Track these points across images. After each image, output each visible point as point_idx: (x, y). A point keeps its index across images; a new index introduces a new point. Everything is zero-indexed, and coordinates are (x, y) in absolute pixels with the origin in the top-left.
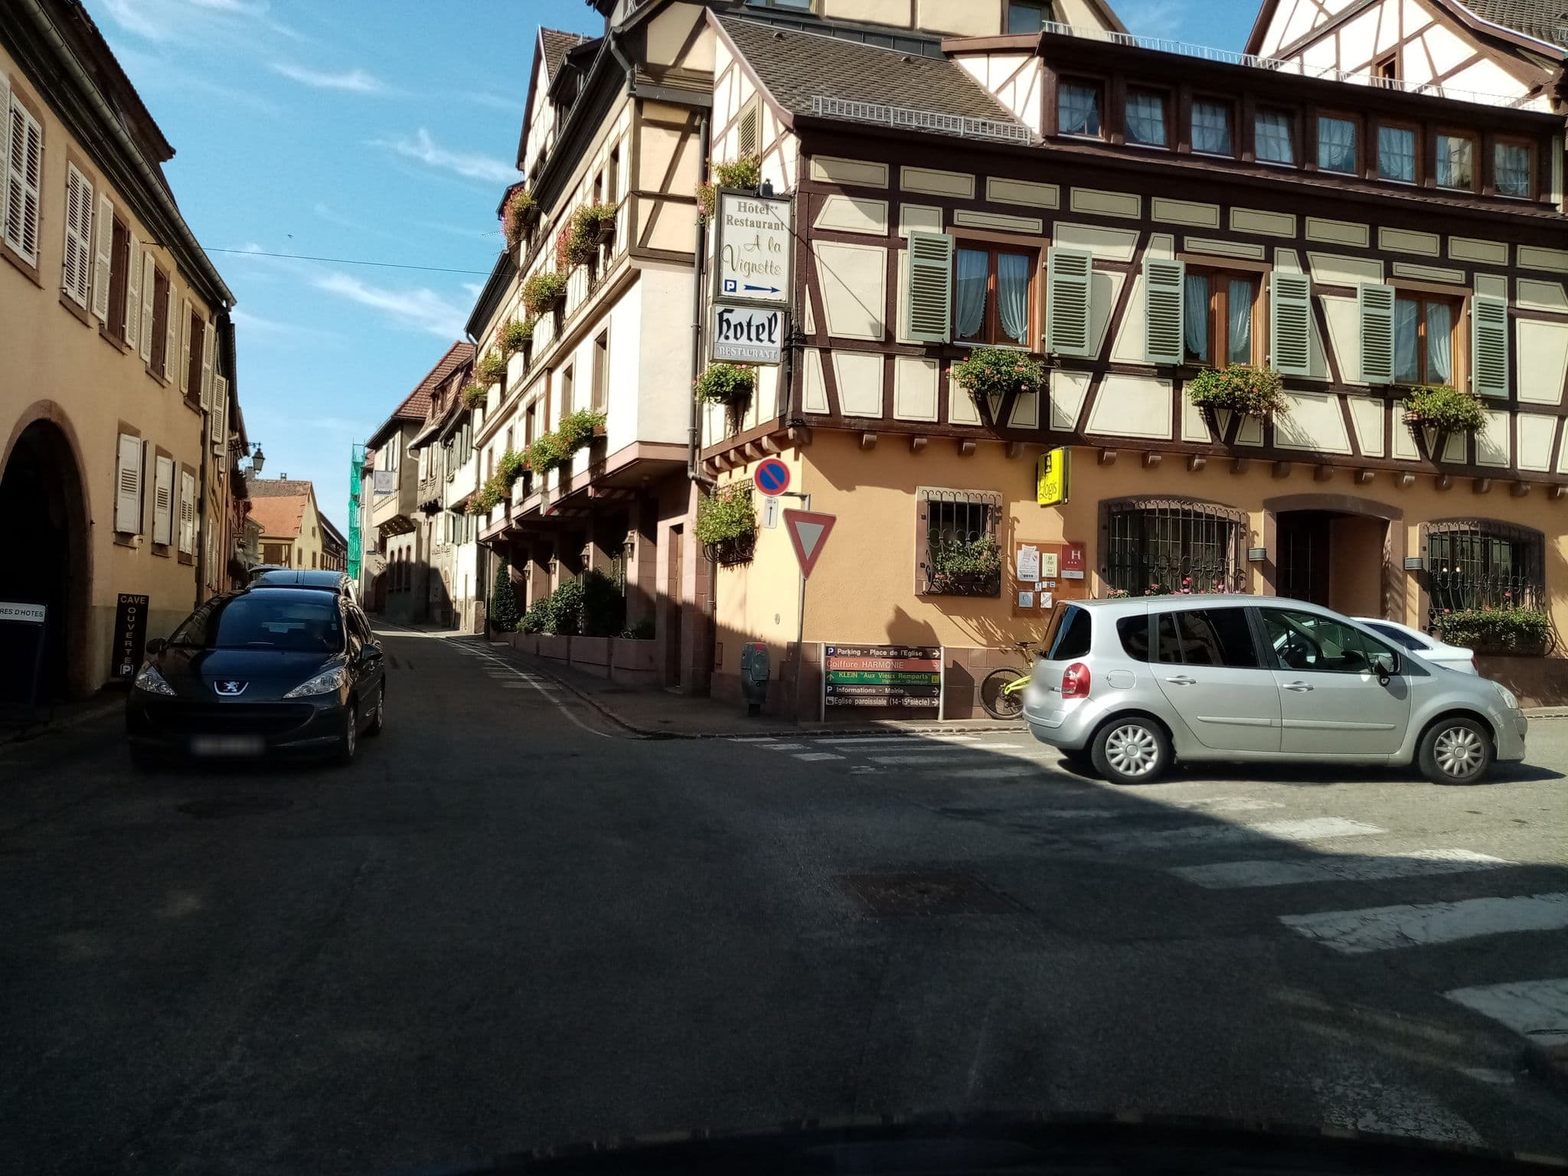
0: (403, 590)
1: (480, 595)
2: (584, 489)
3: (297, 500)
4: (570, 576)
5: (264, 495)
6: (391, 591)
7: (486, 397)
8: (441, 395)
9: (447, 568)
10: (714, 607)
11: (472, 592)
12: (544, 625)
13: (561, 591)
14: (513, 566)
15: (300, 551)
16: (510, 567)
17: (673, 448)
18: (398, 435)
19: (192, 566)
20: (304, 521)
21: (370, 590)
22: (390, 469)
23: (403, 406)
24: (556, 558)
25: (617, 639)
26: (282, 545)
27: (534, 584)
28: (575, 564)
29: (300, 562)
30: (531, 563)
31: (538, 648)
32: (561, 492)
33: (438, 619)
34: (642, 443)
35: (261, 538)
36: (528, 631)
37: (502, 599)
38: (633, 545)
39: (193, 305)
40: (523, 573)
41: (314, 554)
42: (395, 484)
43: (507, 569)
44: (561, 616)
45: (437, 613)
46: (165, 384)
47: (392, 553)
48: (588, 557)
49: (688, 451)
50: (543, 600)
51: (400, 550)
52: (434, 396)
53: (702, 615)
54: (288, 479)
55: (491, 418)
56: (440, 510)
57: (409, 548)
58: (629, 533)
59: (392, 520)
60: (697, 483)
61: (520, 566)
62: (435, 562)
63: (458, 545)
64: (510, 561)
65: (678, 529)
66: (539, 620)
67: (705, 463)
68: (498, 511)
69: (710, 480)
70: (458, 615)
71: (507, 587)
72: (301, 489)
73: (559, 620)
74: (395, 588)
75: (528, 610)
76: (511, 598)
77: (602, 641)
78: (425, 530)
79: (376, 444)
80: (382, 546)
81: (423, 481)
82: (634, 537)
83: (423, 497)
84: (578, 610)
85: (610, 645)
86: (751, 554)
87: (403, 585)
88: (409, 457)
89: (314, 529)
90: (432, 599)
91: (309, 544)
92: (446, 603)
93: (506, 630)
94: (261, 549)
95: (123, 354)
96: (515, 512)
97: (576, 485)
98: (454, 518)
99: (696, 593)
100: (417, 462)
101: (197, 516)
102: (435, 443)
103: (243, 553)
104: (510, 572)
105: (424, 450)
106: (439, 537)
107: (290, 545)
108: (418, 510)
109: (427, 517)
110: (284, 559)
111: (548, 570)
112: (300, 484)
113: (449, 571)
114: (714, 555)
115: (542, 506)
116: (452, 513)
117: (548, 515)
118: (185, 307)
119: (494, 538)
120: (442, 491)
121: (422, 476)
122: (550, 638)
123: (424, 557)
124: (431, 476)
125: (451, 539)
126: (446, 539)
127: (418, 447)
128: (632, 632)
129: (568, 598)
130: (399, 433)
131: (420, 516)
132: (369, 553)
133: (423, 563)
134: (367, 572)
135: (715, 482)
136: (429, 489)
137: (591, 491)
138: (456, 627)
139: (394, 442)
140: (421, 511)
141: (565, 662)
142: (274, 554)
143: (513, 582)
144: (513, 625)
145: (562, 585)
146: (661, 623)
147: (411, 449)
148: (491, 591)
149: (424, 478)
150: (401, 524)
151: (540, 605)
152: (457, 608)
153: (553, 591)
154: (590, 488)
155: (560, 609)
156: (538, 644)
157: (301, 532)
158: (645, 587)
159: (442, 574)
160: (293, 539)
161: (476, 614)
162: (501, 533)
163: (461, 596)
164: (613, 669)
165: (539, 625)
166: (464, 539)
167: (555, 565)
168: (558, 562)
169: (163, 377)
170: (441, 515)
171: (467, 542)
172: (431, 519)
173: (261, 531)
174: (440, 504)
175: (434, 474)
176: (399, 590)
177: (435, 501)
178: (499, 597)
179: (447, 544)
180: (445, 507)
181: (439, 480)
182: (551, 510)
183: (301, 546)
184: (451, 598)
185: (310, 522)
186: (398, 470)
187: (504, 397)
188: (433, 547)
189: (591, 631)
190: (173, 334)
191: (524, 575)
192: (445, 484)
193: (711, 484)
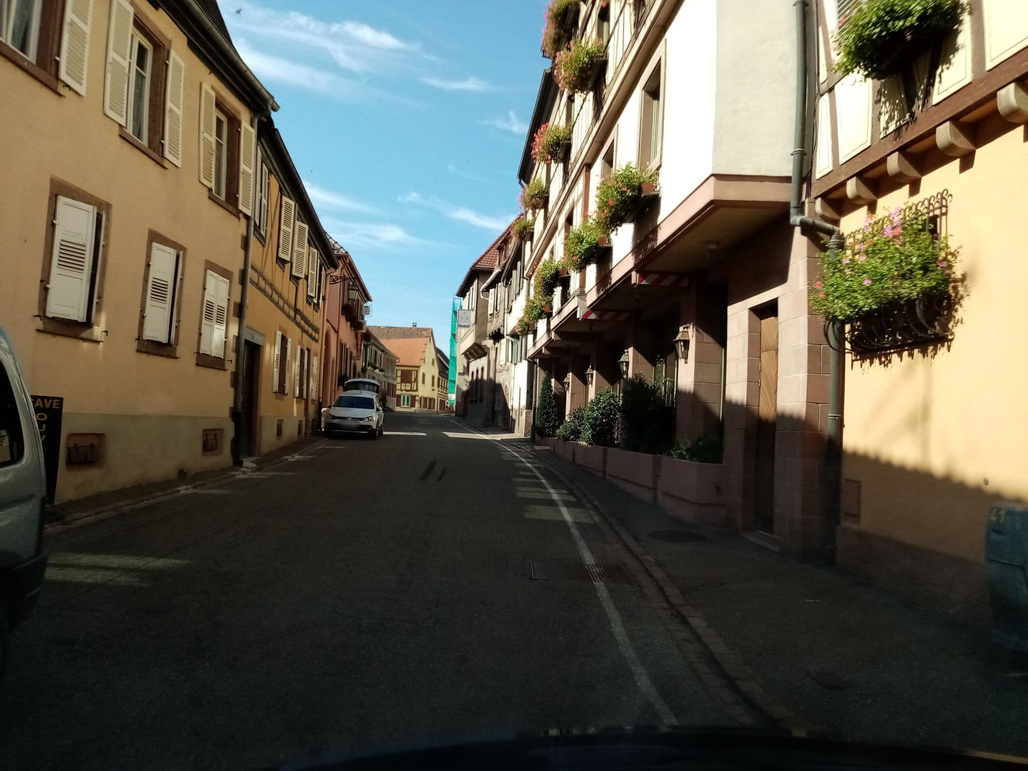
0: (479, 401)
1: (529, 405)
2: (627, 277)
3: (423, 340)
4: (607, 386)
5: (402, 337)
6: (471, 402)
7: (533, 229)
8: (505, 247)
9: (507, 384)
10: (840, 424)
11: (524, 403)
12: (580, 433)
13: (598, 401)
14: (556, 379)
15: (424, 375)
16: (553, 380)
17: (767, 184)
18: (476, 282)
19: (225, 370)
20: (426, 355)
21: (460, 401)
22: (470, 309)
23: (479, 261)
24: (592, 369)
25: (665, 459)
26: (412, 371)
27: (573, 394)
28: (612, 373)
29: (423, 382)
30: (570, 375)
31: (574, 455)
32: (598, 290)
33: (500, 424)
34: (719, 177)
35: (398, 366)
36: (566, 439)
37: (545, 408)
38: (686, 343)
39: (217, 93)
40: (563, 384)
41: (433, 377)
42: (473, 320)
43: (550, 382)
44: (597, 426)
45: (500, 419)
46: (166, 164)
47: (473, 373)
48: (627, 363)
49: (792, 187)
50: (580, 409)
51: (477, 371)
52: (500, 249)
53: (817, 437)
54: (418, 326)
55: (536, 246)
56: (502, 337)
57: (483, 369)
58: (681, 329)
59: (471, 348)
60: (804, 233)
61: (560, 379)
62: (499, 379)
63: (515, 364)
64: (553, 376)
65: (769, 310)
66: (576, 428)
67: (819, 201)
68: (542, 325)
69: (829, 226)
70: (514, 421)
71: (550, 398)
72: (426, 333)
73: (594, 430)
74: (474, 399)
75: (567, 418)
76: (553, 408)
77: (646, 459)
78: (492, 353)
79: (462, 293)
80: (467, 369)
81: (491, 315)
82: (689, 333)
83: (491, 328)
84: (614, 420)
85: (657, 465)
86: (945, 328)
87: (479, 398)
88: (482, 297)
89: (433, 360)
90: (496, 408)
91: (430, 370)
92: (506, 410)
93: (549, 436)
94: (399, 374)
95: (60, 95)
96: (555, 322)
97: (616, 276)
98: (512, 342)
99: (808, 402)
100: (488, 301)
101: (236, 319)
102: (500, 284)
103: (384, 376)
104: (553, 384)
105: (492, 291)
106: (501, 359)
107: (417, 371)
108: (488, 338)
109: (494, 343)
110: (413, 380)
111: (585, 383)
112: (425, 330)
113: (508, 386)
114: (841, 340)
115: (578, 309)
116: (511, 339)
117: (585, 319)
118: (203, 91)
119: (539, 353)
120: (504, 321)
121: (490, 311)
122: (586, 448)
123: (492, 375)
124: (497, 310)
125: (510, 360)
126: (507, 360)
127: (487, 289)
128: (687, 450)
129: (604, 408)
130: (476, 281)
131: (489, 343)
132: (460, 374)
133: (491, 380)
134: (458, 388)
135: (835, 228)
136: (495, 320)
137: (635, 278)
138: (511, 431)
139: (473, 289)
140: (490, 339)
141: (601, 475)
142: (407, 376)
143: (555, 394)
144: (554, 432)
145: (599, 395)
146: (734, 443)
147: (483, 291)
148: (537, 402)
149: (492, 312)
150: (477, 351)
151: (578, 415)
152: (514, 415)
153: (589, 401)
154: (634, 273)
155: (596, 419)
156: (574, 451)
157: (424, 362)
158: (705, 395)
159: (504, 388)
160: (419, 367)
161: (526, 421)
162: (543, 348)
163: (516, 406)
164: (659, 494)
165: (576, 433)
166: (519, 360)
167: (592, 375)
168: (595, 372)
169: (163, 156)
170: (503, 341)
171: (521, 361)
172: (497, 345)
173: (397, 361)
174: (502, 331)
175: (498, 308)
176: (476, 401)
177: (499, 329)
178: (543, 407)
179: (508, 364)
180: (505, 334)
181: (501, 313)
182: (588, 314)
183: (424, 372)
184: (510, 407)
185: (431, 355)
186: (475, 309)
187: (546, 219)
188: (498, 367)
189: (631, 445)
190: (179, 112)
191: (564, 386)
192: (506, 315)
193: (830, 233)
